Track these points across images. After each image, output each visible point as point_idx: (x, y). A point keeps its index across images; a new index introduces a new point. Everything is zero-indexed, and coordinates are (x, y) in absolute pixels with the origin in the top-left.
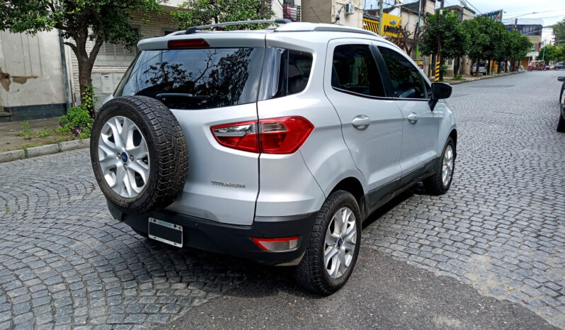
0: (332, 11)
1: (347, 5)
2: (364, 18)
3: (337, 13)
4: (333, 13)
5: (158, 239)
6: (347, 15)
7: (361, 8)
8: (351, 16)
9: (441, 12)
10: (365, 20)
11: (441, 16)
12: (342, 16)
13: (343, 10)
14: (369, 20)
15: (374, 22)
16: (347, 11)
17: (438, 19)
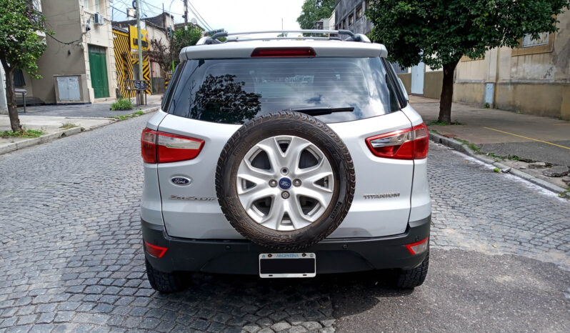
0: (82, 20)
1: (96, 15)
2: (113, 29)
3: (86, 23)
4: (82, 23)
5: (276, 276)
6: (97, 25)
7: (109, 19)
8: (101, 27)
9: (186, 28)
10: (115, 31)
11: (186, 31)
12: (91, 25)
13: (92, 20)
14: (118, 32)
15: (123, 34)
16: (97, 21)
17: (184, 35)
